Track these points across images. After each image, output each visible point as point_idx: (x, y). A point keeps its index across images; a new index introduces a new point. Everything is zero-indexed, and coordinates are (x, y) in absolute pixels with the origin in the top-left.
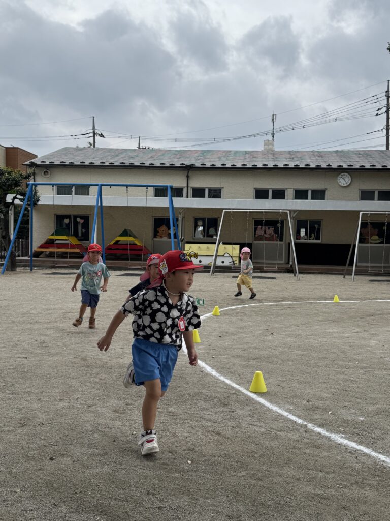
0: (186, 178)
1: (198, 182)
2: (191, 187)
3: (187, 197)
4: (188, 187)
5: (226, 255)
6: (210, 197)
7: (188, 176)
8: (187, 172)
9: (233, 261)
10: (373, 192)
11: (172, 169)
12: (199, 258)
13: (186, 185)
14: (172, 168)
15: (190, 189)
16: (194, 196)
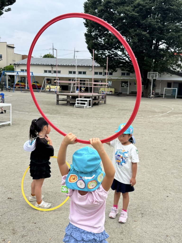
1: (55, 69)
3: (52, 73)
4: (52, 70)
7: (52, 68)
8: (51, 66)
10: (98, 72)
11: (48, 65)
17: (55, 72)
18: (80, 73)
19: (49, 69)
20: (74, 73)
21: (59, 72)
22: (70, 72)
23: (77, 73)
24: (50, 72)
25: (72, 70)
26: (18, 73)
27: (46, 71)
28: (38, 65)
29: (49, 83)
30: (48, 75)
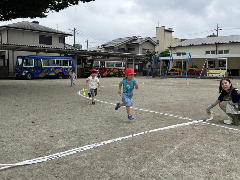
0: (216, 48)
2: (218, 50)
3: (216, 54)
4: (217, 50)
5: (221, 73)
6: (225, 53)
9: (223, 75)
12: (212, 74)
13: (216, 50)
14: (212, 44)
15: (217, 51)
16: (219, 53)
17: (221, 52)
21: (227, 52)
24: (213, 52)
29: (211, 67)
30: (211, 56)
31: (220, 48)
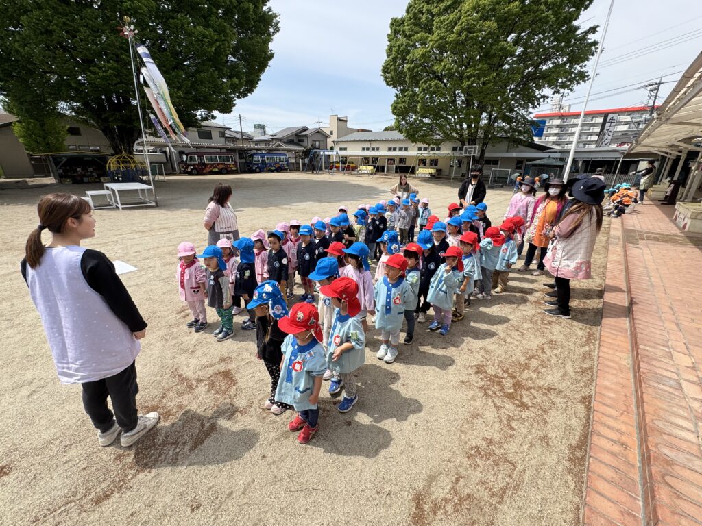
3: (370, 151)
7: (370, 144)
8: (369, 142)
11: (366, 141)
15: (371, 148)
17: (373, 149)
18: (401, 149)
19: (367, 145)
20: (395, 149)
21: (378, 149)
22: (390, 149)
23: (398, 149)
24: (368, 149)
25: (392, 145)
26: (337, 153)
27: (364, 149)
28: (352, 141)
30: (367, 153)
31: (373, 146)
